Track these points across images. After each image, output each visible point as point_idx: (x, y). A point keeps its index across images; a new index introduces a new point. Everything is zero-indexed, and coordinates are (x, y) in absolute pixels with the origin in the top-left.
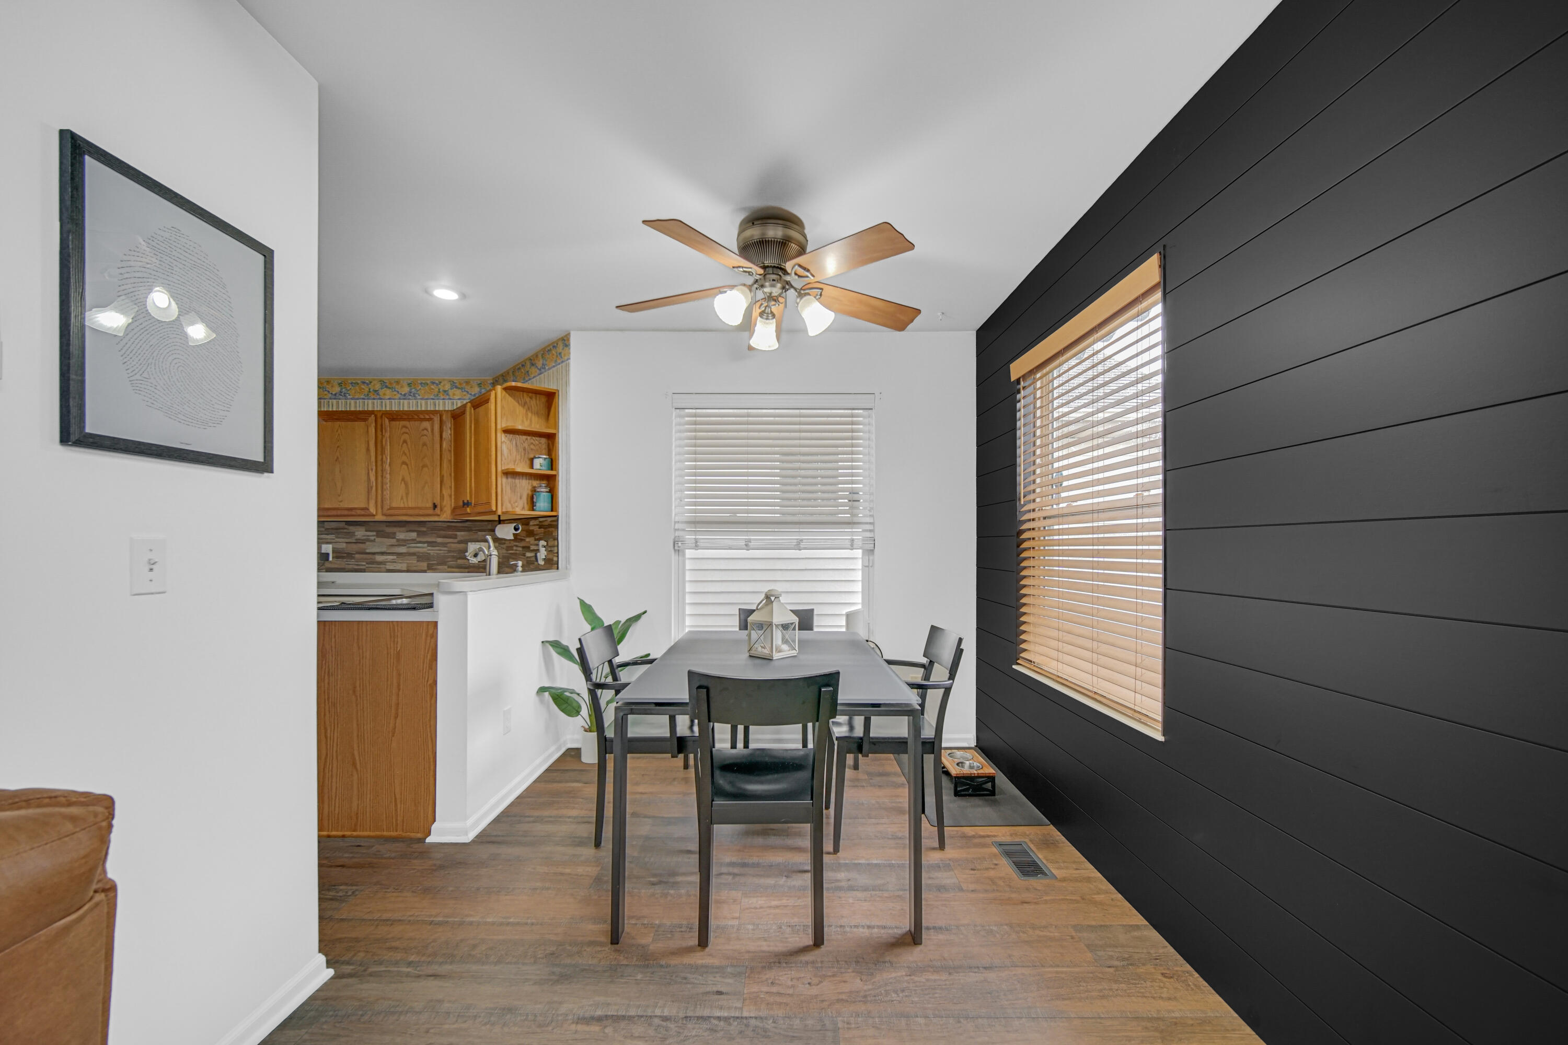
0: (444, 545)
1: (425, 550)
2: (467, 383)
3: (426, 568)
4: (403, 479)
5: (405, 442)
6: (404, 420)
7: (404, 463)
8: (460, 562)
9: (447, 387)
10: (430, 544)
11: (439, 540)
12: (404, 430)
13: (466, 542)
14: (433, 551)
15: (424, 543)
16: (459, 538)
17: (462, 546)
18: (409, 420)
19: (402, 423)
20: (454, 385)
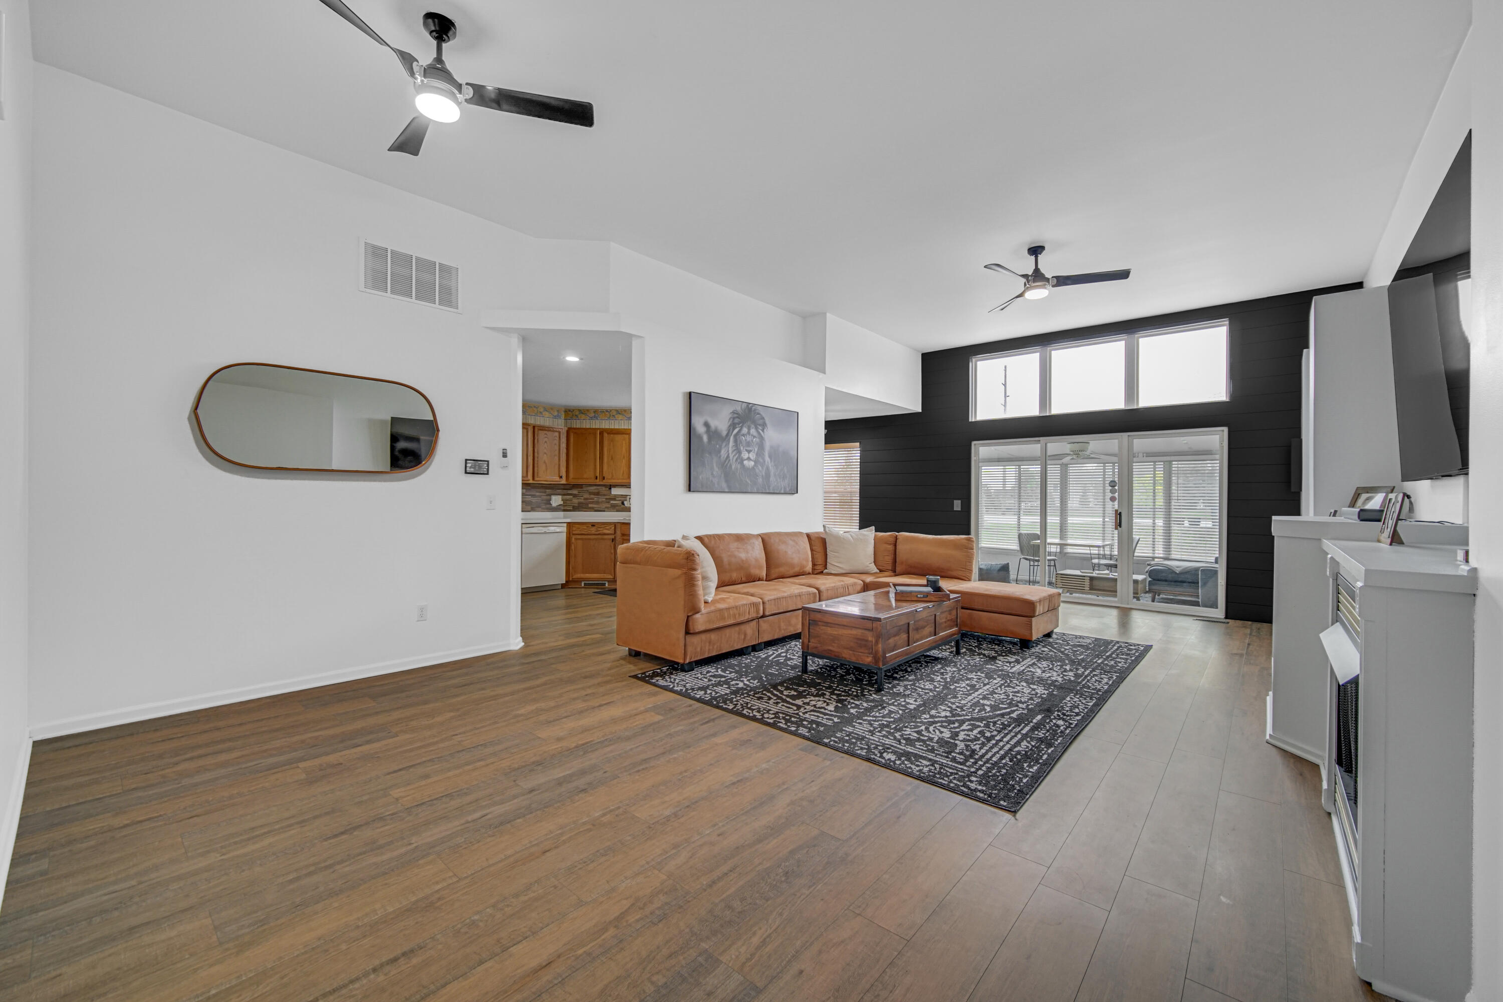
0: (540, 496)
1: (529, 499)
2: (552, 409)
3: (530, 509)
4: (545, 462)
5: (546, 442)
6: (546, 430)
7: (545, 453)
8: (548, 506)
9: (542, 410)
10: (533, 496)
11: (538, 494)
12: (546, 436)
13: (550, 495)
14: (534, 500)
15: (529, 495)
16: (547, 493)
17: (548, 497)
18: (548, 431)
19: (545, 432)
20: (545, 410)
